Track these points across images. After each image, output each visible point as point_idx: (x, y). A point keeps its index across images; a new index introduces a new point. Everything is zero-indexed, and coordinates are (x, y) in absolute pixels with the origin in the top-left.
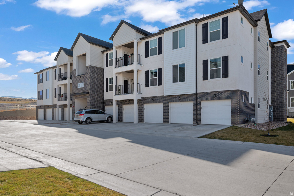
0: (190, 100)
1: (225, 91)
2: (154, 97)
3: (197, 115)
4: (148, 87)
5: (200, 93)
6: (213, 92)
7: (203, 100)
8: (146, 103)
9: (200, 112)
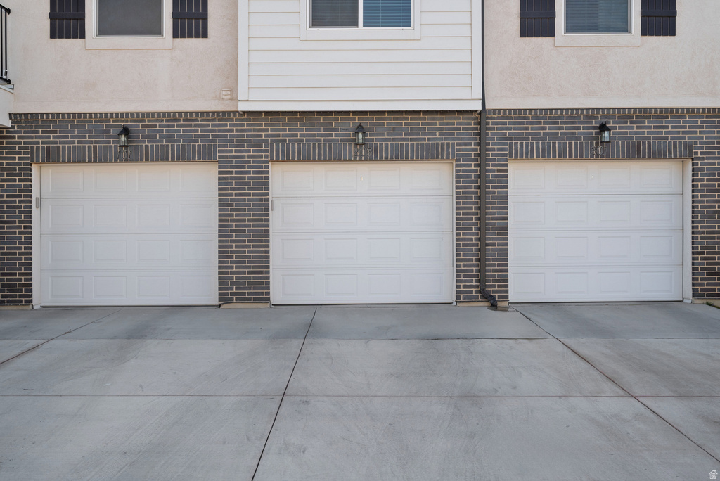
0: (437, 154)
1: (661, 113)
2: (140, 117)
3: (482, 244)
4: (78, 41)
5: (506, 114)
6: (590, 113)
7: (524, 155)
8: (52, 157)
9: (504, 231)
